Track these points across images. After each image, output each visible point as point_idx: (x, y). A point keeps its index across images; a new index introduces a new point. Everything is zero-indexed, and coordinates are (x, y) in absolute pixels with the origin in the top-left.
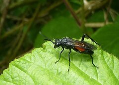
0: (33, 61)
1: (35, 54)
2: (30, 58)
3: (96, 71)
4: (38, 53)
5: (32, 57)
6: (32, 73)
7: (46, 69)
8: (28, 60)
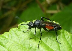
0: (10, 38)
1: (12, 32)
2: (8, 36)
3: (59, 46)
4: (15, 32)
5: (10, 35)
6: (9, 47)
7: (20, 44)
8: (7, 37)
